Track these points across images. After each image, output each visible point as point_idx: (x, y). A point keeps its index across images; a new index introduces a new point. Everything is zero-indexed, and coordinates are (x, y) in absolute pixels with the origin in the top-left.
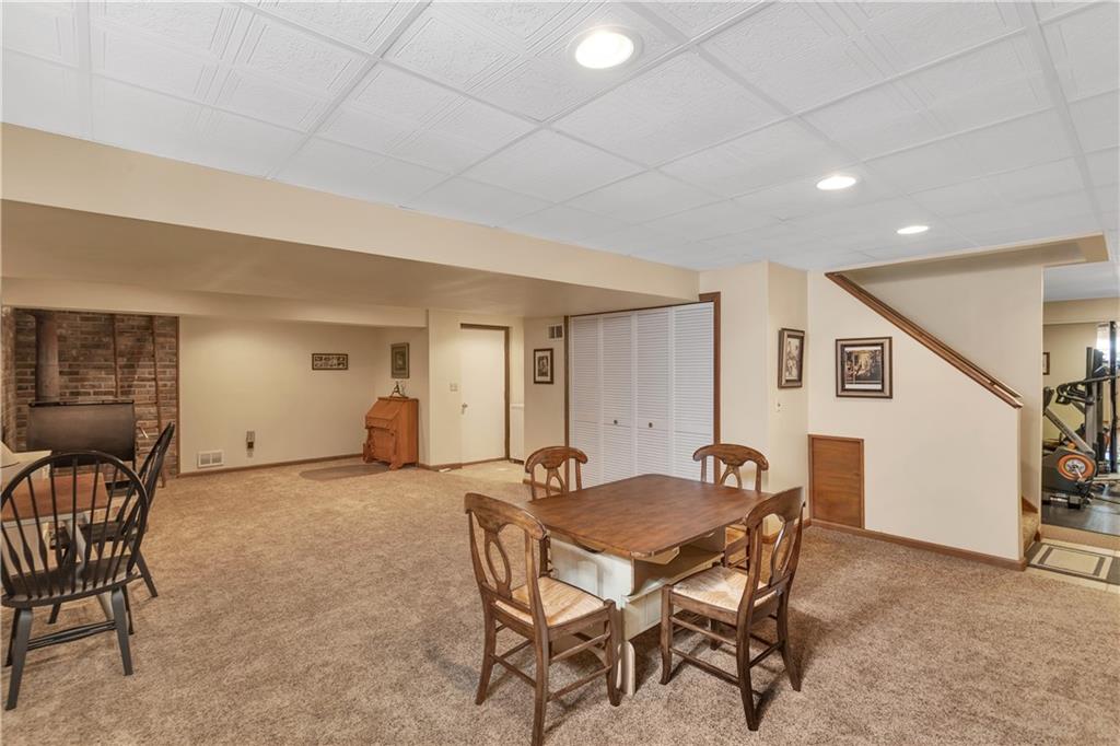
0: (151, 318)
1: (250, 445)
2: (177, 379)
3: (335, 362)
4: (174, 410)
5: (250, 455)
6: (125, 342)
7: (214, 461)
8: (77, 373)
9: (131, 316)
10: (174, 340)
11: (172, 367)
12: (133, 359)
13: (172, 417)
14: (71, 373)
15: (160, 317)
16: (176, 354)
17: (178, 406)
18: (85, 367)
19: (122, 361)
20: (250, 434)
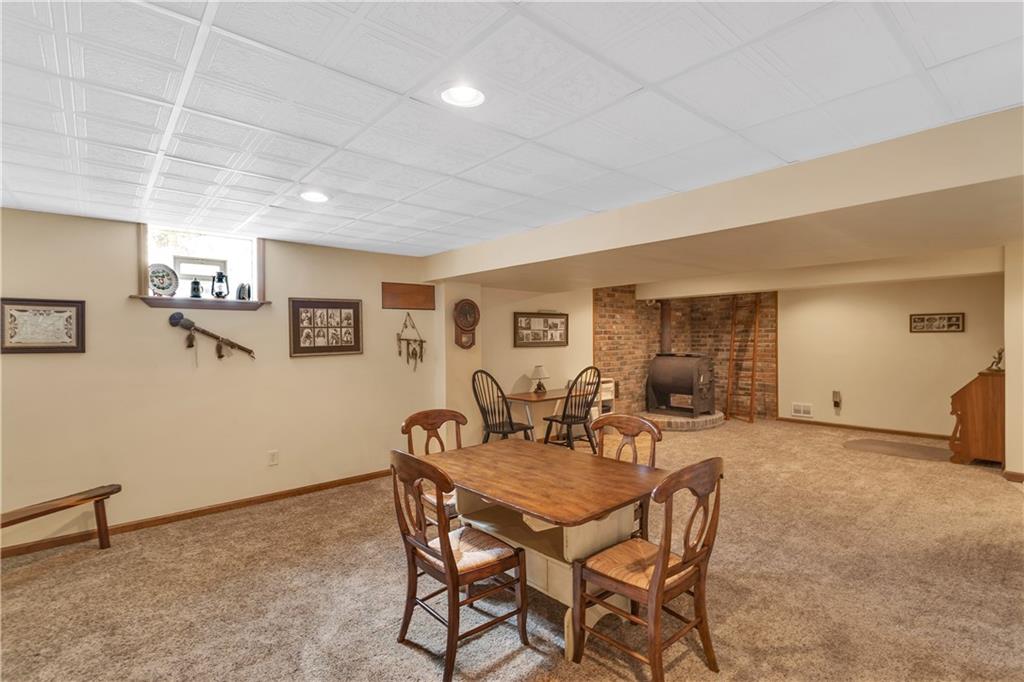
0: (758, 295)
1: (837, 404)
2: (776, 341)
3: (945, 323)
4: (774, 365)
5: (838, 414)
6: (742, 314)
7: (805, 412)
8: (717, 336)
9: (746, 295)
10: (773, 310)
11: (771, 331)
12: (749, 325)
13: (772, 371)
14: (715, 336)
15: (765, 293)
16: (776, 321)
17: (776, 363)
18: (723, 332)
19: (741, 328)
20: (836, 394)
